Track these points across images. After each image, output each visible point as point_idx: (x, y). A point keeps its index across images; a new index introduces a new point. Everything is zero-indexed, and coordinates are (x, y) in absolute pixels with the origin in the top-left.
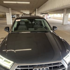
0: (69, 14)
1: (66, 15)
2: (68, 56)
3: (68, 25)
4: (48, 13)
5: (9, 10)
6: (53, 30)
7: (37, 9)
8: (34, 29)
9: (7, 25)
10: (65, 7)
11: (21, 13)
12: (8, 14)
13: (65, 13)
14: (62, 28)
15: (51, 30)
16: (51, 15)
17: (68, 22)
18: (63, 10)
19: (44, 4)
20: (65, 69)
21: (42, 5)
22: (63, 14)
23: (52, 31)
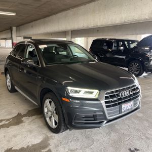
7: (14, 28)
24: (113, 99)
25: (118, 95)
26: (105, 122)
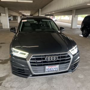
0: (79, 15)
1: (74, 17)
2: (73, 50)
3: (77, 28)
4: (54, 14)
5: (5, 9)
6: (61, 30)
7: (40, 10)
8: (41, 30)
9: (2, 29)
10: (72, 7)
11: (19, 14)
12: (4, 14)
13: (74, 15)
14: (71, 32)
15: (59, 30)
16: (57, 18)
17: (78, 25)
18: (72, 11)
19: (49, 4)
20: (71, 58)
21: (47, 4)
22: (71, 16)
23: (59, 32)
24: (38, 61)
25: (44, 59)
26: (31, 75)
